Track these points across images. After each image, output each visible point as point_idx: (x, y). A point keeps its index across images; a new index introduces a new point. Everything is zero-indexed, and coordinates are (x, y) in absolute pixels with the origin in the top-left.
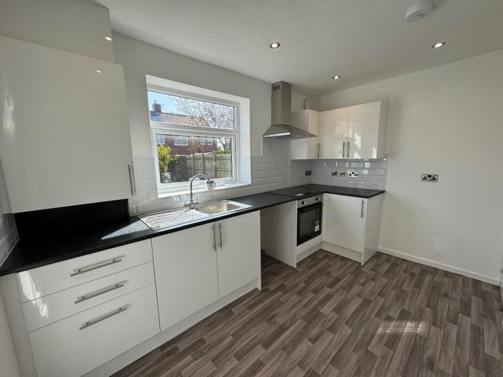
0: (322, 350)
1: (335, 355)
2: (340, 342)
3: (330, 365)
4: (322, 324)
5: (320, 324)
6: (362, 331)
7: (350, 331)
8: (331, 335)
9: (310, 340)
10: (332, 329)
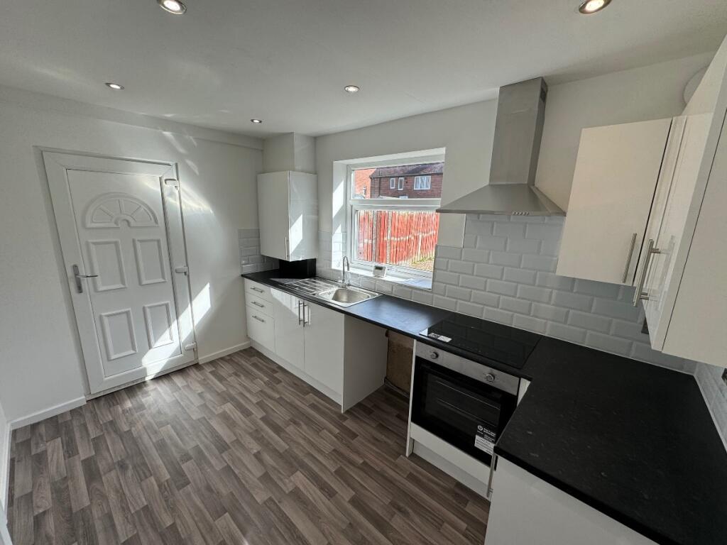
0: (244, 461)
1: (234, 473)
2: (247, 482)
3: (226, 464)
4: (275, 469)
5: (277, 467)
6: (253, 516)
7: (259, 500)
8: (259, 474)
9: (259, 452)
10: (266, 478)
